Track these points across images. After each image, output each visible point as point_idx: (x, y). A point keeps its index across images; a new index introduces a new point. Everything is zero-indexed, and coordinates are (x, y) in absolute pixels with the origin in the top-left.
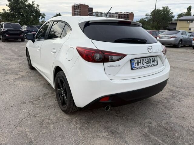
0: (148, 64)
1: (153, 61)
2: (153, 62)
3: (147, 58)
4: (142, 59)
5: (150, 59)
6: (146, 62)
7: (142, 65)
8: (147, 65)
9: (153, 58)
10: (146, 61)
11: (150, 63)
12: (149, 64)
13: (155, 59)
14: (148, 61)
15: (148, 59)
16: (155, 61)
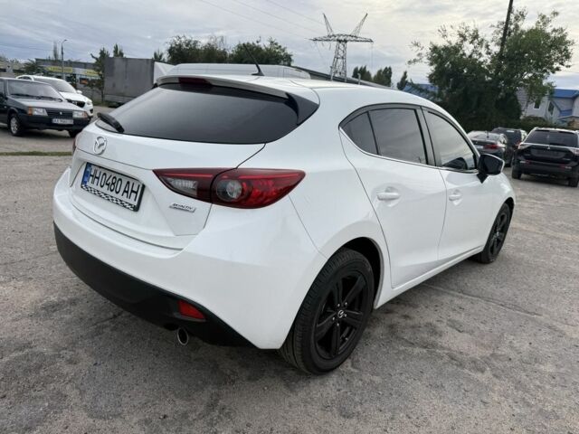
0: (112, 191)
1: (127, 192)
2: (125, 194)
3: (114, 175)
4: (103, 171)
5: (120, 180)
6: (108, 185)
7: (99, 188)
8: (109, 193)
9: (128, 183)
10: (110, 181)
11: (117, 193)
12: (113, 194)
13: (135, 189)
14: (113, 184)
15: (115, 178)
16: (133, 195)
